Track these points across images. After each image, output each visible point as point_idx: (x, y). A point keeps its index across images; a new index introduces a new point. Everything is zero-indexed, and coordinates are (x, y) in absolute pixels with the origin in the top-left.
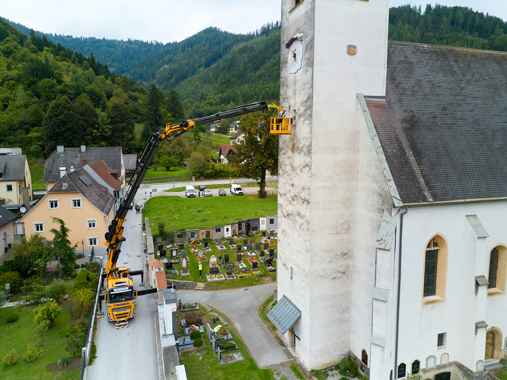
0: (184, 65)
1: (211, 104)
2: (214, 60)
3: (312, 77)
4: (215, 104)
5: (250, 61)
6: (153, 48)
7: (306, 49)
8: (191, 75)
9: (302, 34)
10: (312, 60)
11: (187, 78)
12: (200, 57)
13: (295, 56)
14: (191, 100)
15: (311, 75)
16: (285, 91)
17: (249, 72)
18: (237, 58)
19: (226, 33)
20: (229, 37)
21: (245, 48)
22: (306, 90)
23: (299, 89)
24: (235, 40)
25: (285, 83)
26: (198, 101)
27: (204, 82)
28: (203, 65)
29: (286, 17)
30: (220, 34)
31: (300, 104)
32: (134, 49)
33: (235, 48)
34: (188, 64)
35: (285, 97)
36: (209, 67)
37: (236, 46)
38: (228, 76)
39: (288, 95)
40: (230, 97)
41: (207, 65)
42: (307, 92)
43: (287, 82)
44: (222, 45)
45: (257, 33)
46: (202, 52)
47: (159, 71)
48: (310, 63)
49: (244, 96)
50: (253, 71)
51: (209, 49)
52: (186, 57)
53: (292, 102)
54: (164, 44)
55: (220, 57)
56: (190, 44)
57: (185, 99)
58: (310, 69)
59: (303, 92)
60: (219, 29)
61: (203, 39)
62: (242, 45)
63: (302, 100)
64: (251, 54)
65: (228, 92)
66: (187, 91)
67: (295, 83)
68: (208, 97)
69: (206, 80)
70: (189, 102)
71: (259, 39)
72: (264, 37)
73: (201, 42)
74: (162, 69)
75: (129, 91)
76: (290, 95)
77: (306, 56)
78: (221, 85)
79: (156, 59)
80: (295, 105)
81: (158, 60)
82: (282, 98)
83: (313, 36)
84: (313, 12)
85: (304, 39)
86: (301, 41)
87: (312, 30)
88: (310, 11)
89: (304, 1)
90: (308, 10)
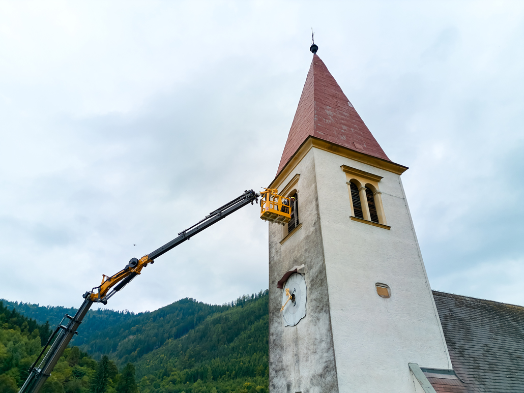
0: (152, 336)
1: (174, 382)
2: (185, 330)
3: (330, 329)
4: (179, 381)
5: (224, 332)
6: (122, 317)
7: (312, 286)
8: (157, 347)
9: (303, 266)
10: (325, 300)
11: (152, 350)
12: (171, 327)
13: (293, 298)
14: (152, 376)
15: (327, 327)
16: (278, 356)
17: (222, 344)
18: (210, 328)
19: (201, 303)
20: (204, 308)
21: (220, 319)
22: (320, 354)
23: (305, 351)
24: (210, 311)
25: (277, 342)
26: (159, 378)
27: (171, 354)
28: (173, 336)
29: (276, 249)
30: (196, 305)
31: (309, 381)
32: (101, 318)
33: (209, 319)
34: (156, 335)
35: (278, 368)
36: (179, 337)
37: (210, 316)
38: (198, 348)
39: (284, 363)
40: (197, 373)
41: (177, 336)
42: (321, 358)
43: (281, 341)
44: (196, 315)
45: (232, 305)
46: (174, 322)
47: (122, 342)
48: (323, 306)
49: (214, 372)
50: (226, 343)
51: (182, 319)
52: (156, 327)
53: (293, 377)
54: (135, 314)
55: (193, 327)
56: (162, 314)
57: (144, 375)
58: (323, 316)
59: (313, 358)
60: (195, 300)
61: (177, 309)
62: (216, 316)
63: (312, 372)
64: (225, 324)
65: (197, 367)
66: (149, 366)
67: (296, 341)
68: (172, 373)
69: (173, 353)
70: (149, 379)
71: (235, 310)
72: (240, 309)
73: (175, 312)
74: (126, 340)
75: (76, 365)
76: (288, 363)
77: (313, 296)
78: (189, 358)
79: (122, 329)
80: (299, 382)
81: (125, 330)
82: (274, 369)
83: (323, 265)
84: (318, 235)
85: (308, 272)
86: (303, 275)
87: (320, 257)
88: (314, 234)
89: (302, 225)
90: (310, 233)
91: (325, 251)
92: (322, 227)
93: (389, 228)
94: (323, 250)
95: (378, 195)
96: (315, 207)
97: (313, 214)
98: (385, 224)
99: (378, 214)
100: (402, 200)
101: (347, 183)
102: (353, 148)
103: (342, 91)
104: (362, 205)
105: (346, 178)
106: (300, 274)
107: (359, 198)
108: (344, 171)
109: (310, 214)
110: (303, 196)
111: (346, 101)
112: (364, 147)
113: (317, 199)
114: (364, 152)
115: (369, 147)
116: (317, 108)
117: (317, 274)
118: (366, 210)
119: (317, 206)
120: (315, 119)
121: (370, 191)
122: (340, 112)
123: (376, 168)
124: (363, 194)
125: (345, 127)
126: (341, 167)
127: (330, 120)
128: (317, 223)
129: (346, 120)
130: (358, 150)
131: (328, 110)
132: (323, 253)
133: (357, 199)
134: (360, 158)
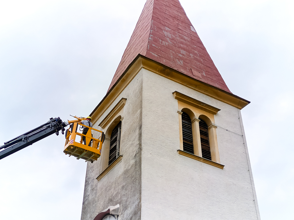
29: (92, 186)
83: (138, 205)
84: (138, 169)
85: (122, 214)
86: (116, 216)
87: (137, 195)
88: (133, 168)
89: (122, 158)
90: (130, 167)
91: (143, 188)
92: (142, 159)
93: (222, 166)
94: (141, 187)
95: (213, 129)
96: (137, 137)
97: (135, 145)
98: (218, 162)
99: (211, 151)
100: (240, 137)
101: (178, 112)
102: (190, 75)
103: (185, 14)
104: (194, 138)
105: (178, 107)
106: (113, 216)
107: (191, 131)
108: (176, 98)
109: (132, 144)
110: (127, 124)
111: (188, 24)
112: (203, 76)
113: (140, 128)
114: (203, 80)
115: (209, 76)
116: (154, 27)
117: (131, 216)
118: (197, 145)
119: (140, 135)
120: (150, 38)
121: (205, 124)
122: (180, 36)
123: (214, 100)
124: (196, 127)
125: (183, 52)
126: (173, 93)
127: (167, 42)
128: (137, 155)
129: (186, 44)
130: (195, 77)
131: (167, 31)
132: (140, 191)
133: (189, 131)
134: (196, 86)
